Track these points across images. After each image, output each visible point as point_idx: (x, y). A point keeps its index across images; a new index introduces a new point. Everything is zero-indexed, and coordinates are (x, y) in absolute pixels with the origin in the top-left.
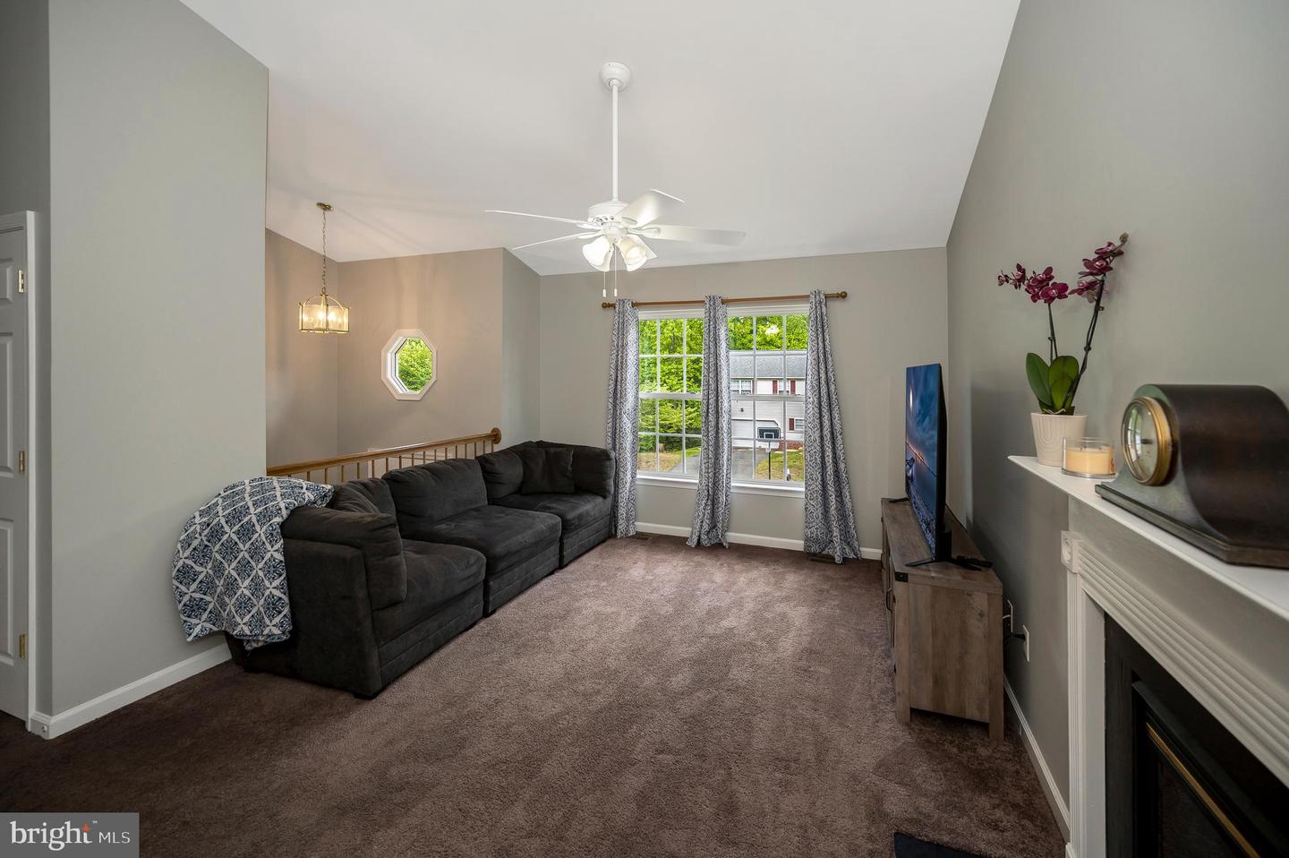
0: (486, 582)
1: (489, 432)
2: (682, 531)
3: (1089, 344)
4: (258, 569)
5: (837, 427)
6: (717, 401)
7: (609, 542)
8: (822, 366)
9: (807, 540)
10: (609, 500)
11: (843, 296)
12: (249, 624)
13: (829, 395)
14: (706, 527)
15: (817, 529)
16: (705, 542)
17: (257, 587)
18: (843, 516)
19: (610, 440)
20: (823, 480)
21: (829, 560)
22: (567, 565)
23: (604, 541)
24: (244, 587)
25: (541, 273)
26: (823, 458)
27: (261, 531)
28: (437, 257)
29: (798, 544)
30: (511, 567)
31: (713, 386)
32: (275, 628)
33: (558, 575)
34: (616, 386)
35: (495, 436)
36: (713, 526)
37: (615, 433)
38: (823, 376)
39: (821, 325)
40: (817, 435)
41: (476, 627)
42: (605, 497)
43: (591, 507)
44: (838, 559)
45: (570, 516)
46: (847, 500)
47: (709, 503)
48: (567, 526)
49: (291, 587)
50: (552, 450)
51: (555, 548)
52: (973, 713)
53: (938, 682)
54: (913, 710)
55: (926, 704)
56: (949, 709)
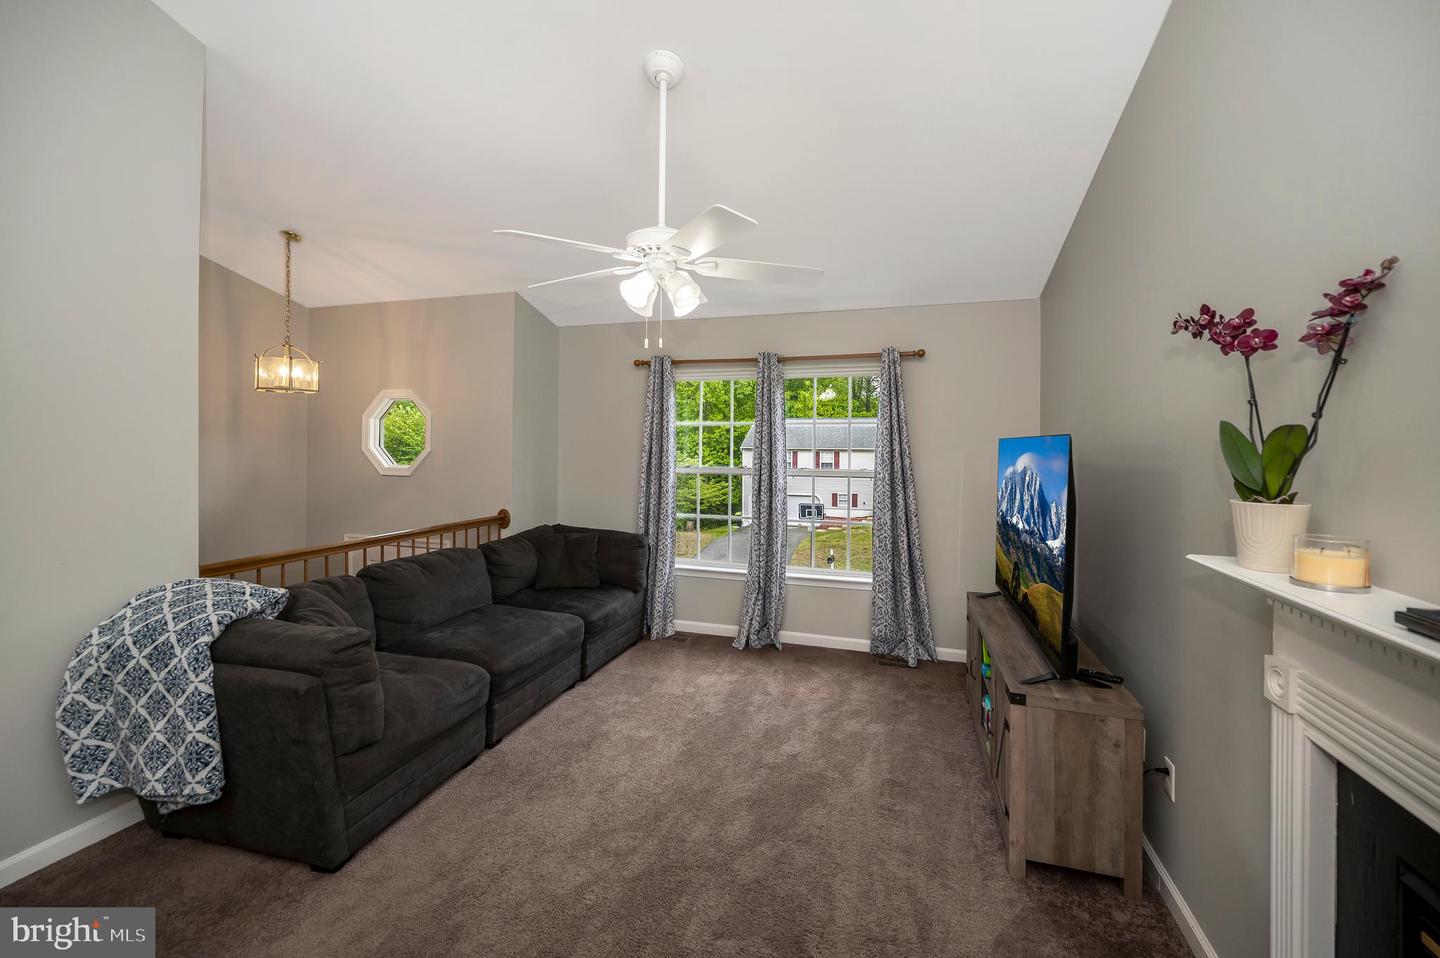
1: (494, 513)
2: (727, 630)
3: (1320, 408)
4: (177, 706)
5: (912, 507)
6: (771, 477)
7: (638, 646)
8: (896, 437)
9: (874, 639)
10: (641, 595)
11: (920, 354)
12: (163, 780)
13: (903, 470)
14: (756, 625)
15: (884, 627)
16: (754, 643)
17: (175, 731)
18: (917, 612)
19: (642, 524)
20: (893, 570)
21: (902, 663)
22: (589, 677)
23: (634, 644)
24: (157, 731)
25: (558, 325)
26: (895, 543)
27: (182, 656)
28: (432, 303)
29: (863, 644)
30: (520, 685)
31: (766, 460)
32: (200, 786)
33: (580, 689)
34: (650, 458)
35: (503, 519)
36: (764, 624)
37: (653, 511)
38: (897, 447)
39: (894, 389)
40: (888, 517)
41: (477, 763)
42: (636, 592)
43: (619, 604)
44: (912, 662)
45: (595, 616)
46: (922, 592)
47: (760, 597)
48: (591, 630)
49: (225, 729)
50: (575, 535)
51: (576, 657)
52: (1104, 866)
53: (1061, 828)
54: (1029, 863)
55: (1046, 856)
56: (1075, 861)
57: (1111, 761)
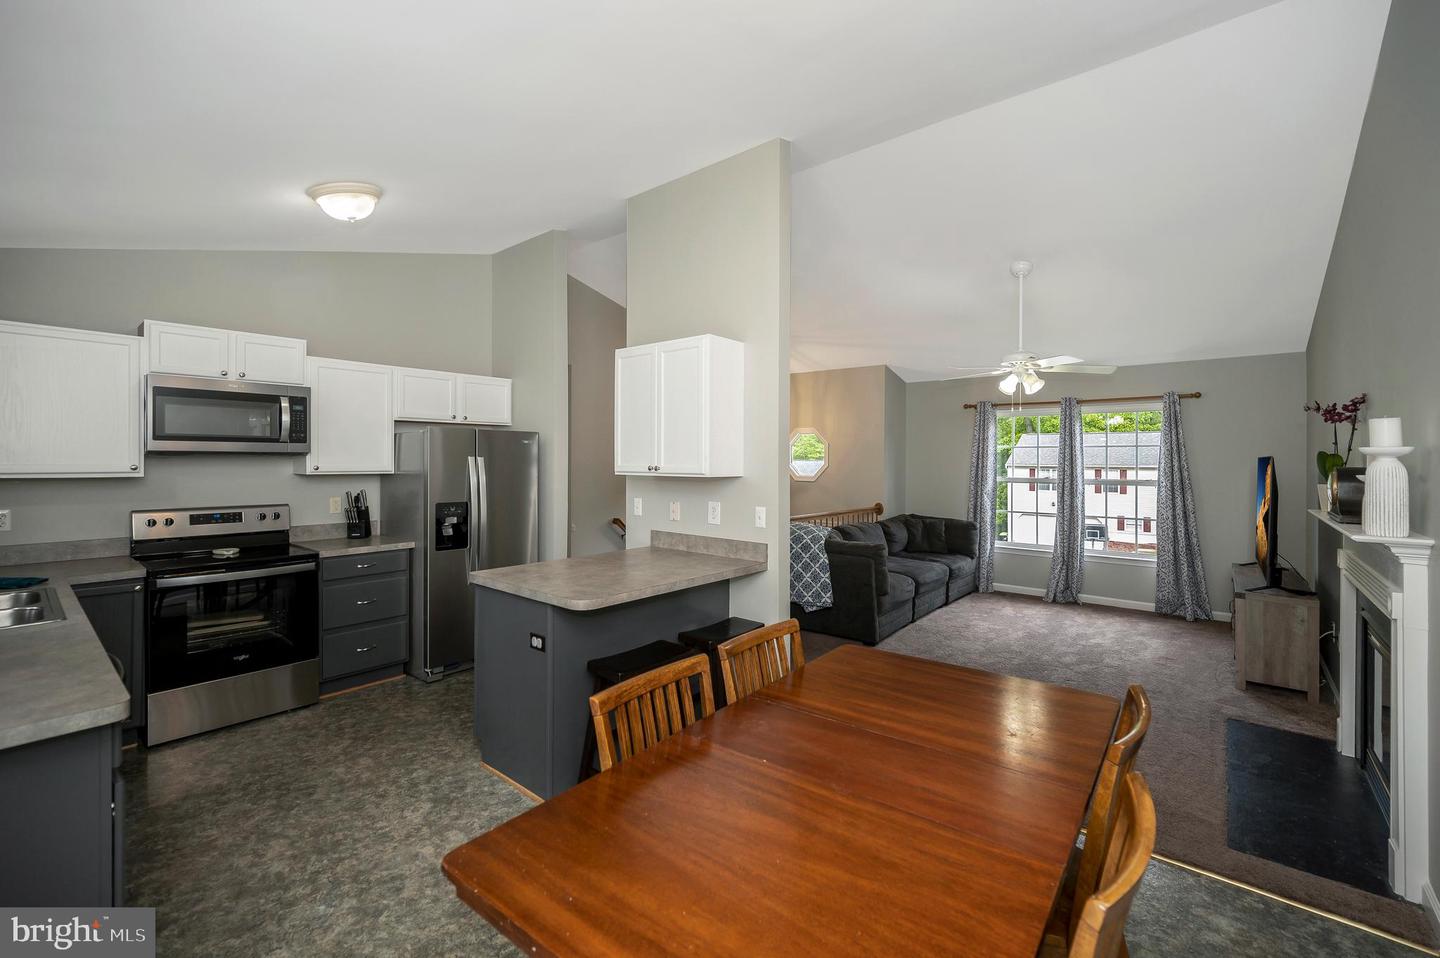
0: (914, 599)
1: (873, 505)
2: (1040, 592)
3: (1350, 447)
4: (816, 568)
5: (1190, 507)
6: (1072, 484)
7: (973, 594)
8: (1176, 456)
9: (1158, 601)
10: (975, 561)
11: (1198, 395)
12: (811, 596)
13: (1182, 481)
14: (1061, 587)
15: (1168, 592)
16: (1060, 598)
17: (815, 577)
18: (1195, 583)
19: (971, 515)
20: (1174, 552)
21: (1183, 619)
22: (951, 603)
23: (969, 593)
24: (807, 577)
25: (908, 381)
26: (1175, 532)
27: (815, 548)
28: (829, 373)
29: (1151, 607)
30: (928, 592)
31: (1068, 472)
32: (827, 599)
33: (944, 609)
34: (977, 470)
35: (879, 509)
36: (1067, 587)
37: (977, 508)
38: (1176, 464)
39: (1174, 422)
40: (1170, 513)
42: (972, 558)
43: (965, 564)
44: (1188, 617)
45: (954, 567)
46: (1199, 568)
47: (1065, 567)
48: (952, 574)
49: (832, 577)
50: (928, 521)
51: (944, 589)
52: (1295, 685)
53: (1268, 665)
54: (1247, 682)
55: (1258, 679)
56: (1277, 681)
57: (1299, 630)
